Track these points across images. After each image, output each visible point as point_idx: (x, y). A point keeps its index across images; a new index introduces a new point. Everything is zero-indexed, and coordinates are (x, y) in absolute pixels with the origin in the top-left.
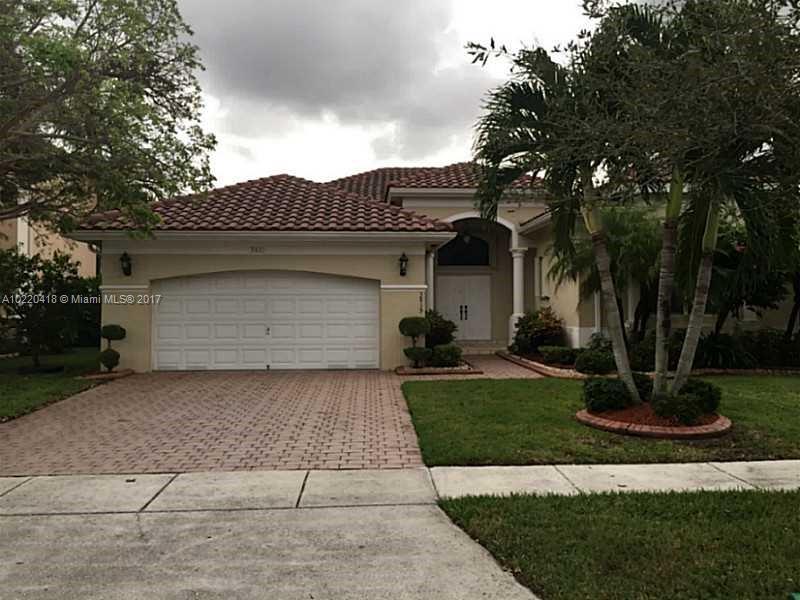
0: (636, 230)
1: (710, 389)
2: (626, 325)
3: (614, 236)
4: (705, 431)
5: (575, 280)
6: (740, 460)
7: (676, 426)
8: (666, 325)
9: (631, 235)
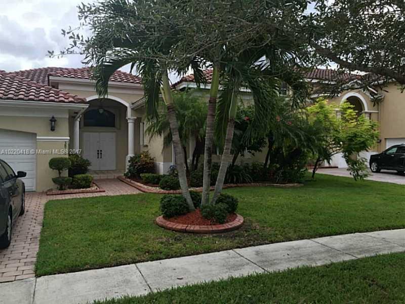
0: (193, 107)
1: (232, 199)
2: (188, 161)
3: (182, 111)
4: (230, 227)
5: (161, 135)
6: (250, 246)
7: (214, 225)
8: (209, 162)
9: (191, 111)
